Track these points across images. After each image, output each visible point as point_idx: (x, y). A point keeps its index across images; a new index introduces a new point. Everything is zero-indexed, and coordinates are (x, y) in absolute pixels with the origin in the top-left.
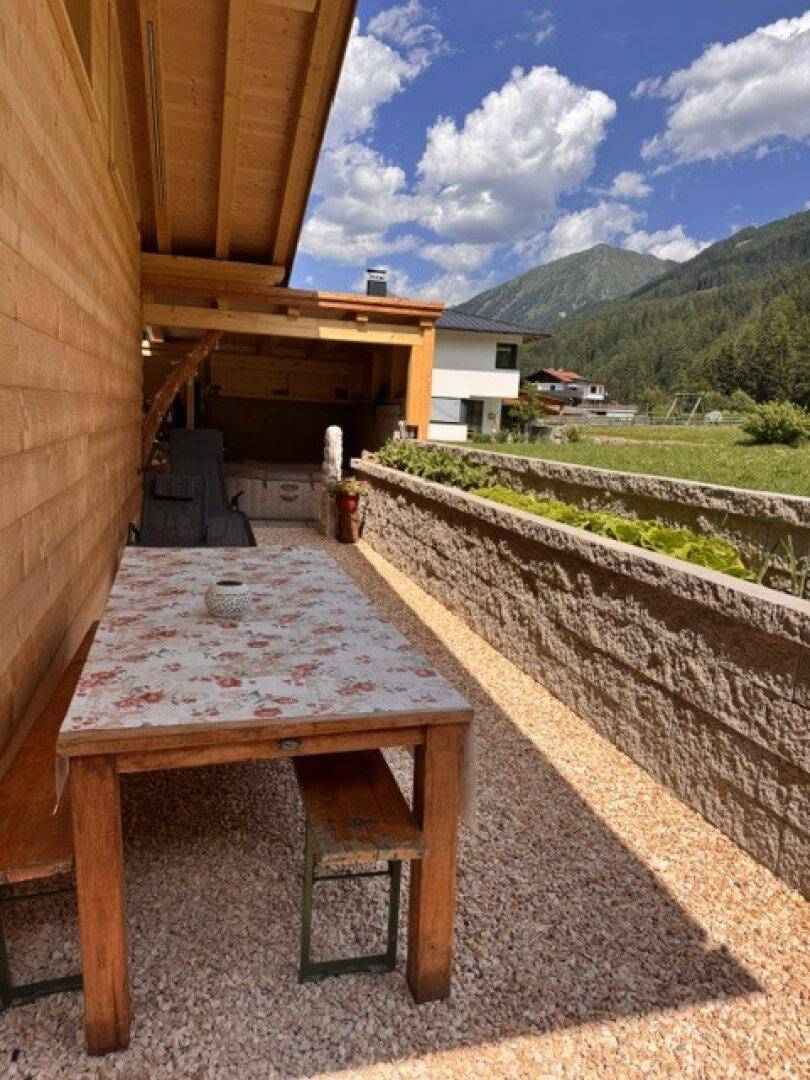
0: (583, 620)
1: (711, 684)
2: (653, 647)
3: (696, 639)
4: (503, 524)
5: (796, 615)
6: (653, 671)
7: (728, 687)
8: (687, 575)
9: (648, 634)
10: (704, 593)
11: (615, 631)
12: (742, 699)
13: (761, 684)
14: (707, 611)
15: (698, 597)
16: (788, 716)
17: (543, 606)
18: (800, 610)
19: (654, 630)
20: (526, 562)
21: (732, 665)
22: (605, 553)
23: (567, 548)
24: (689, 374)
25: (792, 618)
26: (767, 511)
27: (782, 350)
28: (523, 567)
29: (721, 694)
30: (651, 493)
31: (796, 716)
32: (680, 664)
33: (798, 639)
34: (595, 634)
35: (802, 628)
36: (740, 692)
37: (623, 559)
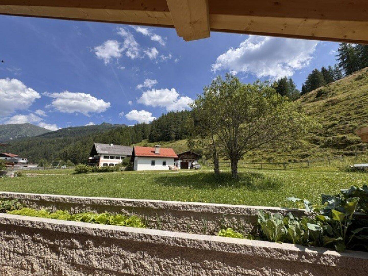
0: (89, 259)
1: (151, 267)
2: (124, 261)
3: (143, 254)
4: (38, 227)
5: (180, 239)
6: (125, 270)
7: (158, 267)
8: (139, 234)
9: (122, 257)
10: (146, 238)
11: (106, 259)
12: (164, 269)
13: (170, 262)
14: (148, 244)
15: (144, 240)
16: (180, 269)
17: (63, 258)
18: (181, 237)
19: (125, 255)
20: (53, 241)
21: (159, 259)
22: (101, 231)
23: (80, 233)
24: (54, 156)
25: (179, 240)
26: (145, 206)
27: (79, 152)
28: (50, 243)
29: (156, 270)
30: (103, 204)
31: (183, 268)
32: (137, 264)
33: (181, 246)
34: (95, 263)
35: (182, 242)
36: (163, 267)
37: (110, 232)
